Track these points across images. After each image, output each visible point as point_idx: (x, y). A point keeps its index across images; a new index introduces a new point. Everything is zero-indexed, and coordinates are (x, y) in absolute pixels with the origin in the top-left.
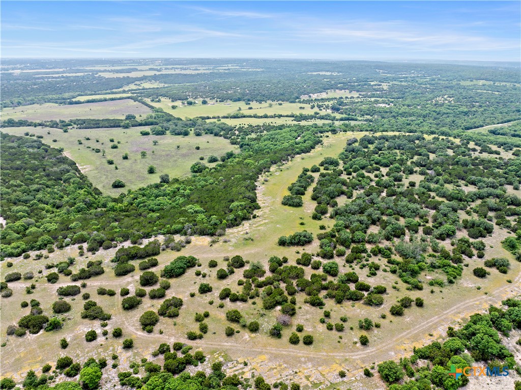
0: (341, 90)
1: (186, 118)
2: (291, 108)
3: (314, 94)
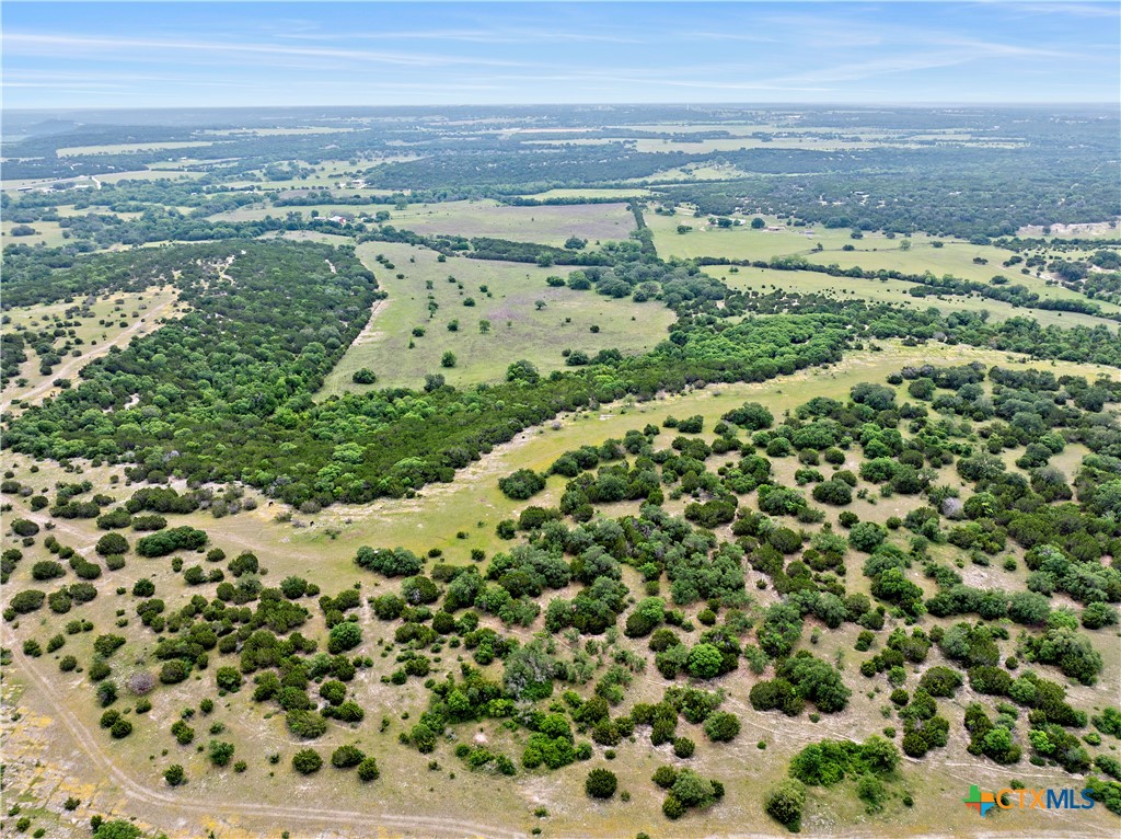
1: (672, 257)
2: (955, 259)
3: (1066, 224)
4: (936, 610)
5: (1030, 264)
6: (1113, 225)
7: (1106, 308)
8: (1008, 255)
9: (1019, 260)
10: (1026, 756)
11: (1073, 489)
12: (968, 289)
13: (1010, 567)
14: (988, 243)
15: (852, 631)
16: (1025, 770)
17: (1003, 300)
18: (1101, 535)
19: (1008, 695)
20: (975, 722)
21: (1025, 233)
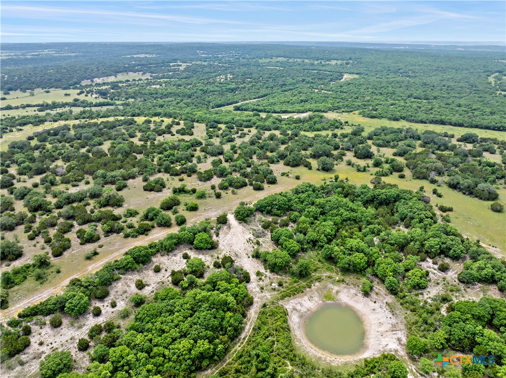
0: (135, 72)
2: (57, 95)
3: (99, 78)
4: (59, 207)
5: (88, 93)
6: (116, 77)
7: (118, 102)
8: (78, 91)
9: (83, 92)
10: (102, 236)
11: (108, 153)
12: (64, 105)
13: (87, 183)
14: (70, 89)
15: (21, 228)
16: (103, 240)
17: (79, 106)
18: (118, 162)
19: (93, 221)
20: (80, 234)
21: (84, 83)
